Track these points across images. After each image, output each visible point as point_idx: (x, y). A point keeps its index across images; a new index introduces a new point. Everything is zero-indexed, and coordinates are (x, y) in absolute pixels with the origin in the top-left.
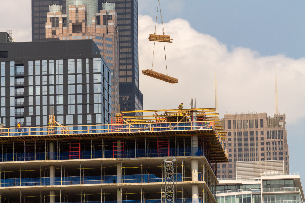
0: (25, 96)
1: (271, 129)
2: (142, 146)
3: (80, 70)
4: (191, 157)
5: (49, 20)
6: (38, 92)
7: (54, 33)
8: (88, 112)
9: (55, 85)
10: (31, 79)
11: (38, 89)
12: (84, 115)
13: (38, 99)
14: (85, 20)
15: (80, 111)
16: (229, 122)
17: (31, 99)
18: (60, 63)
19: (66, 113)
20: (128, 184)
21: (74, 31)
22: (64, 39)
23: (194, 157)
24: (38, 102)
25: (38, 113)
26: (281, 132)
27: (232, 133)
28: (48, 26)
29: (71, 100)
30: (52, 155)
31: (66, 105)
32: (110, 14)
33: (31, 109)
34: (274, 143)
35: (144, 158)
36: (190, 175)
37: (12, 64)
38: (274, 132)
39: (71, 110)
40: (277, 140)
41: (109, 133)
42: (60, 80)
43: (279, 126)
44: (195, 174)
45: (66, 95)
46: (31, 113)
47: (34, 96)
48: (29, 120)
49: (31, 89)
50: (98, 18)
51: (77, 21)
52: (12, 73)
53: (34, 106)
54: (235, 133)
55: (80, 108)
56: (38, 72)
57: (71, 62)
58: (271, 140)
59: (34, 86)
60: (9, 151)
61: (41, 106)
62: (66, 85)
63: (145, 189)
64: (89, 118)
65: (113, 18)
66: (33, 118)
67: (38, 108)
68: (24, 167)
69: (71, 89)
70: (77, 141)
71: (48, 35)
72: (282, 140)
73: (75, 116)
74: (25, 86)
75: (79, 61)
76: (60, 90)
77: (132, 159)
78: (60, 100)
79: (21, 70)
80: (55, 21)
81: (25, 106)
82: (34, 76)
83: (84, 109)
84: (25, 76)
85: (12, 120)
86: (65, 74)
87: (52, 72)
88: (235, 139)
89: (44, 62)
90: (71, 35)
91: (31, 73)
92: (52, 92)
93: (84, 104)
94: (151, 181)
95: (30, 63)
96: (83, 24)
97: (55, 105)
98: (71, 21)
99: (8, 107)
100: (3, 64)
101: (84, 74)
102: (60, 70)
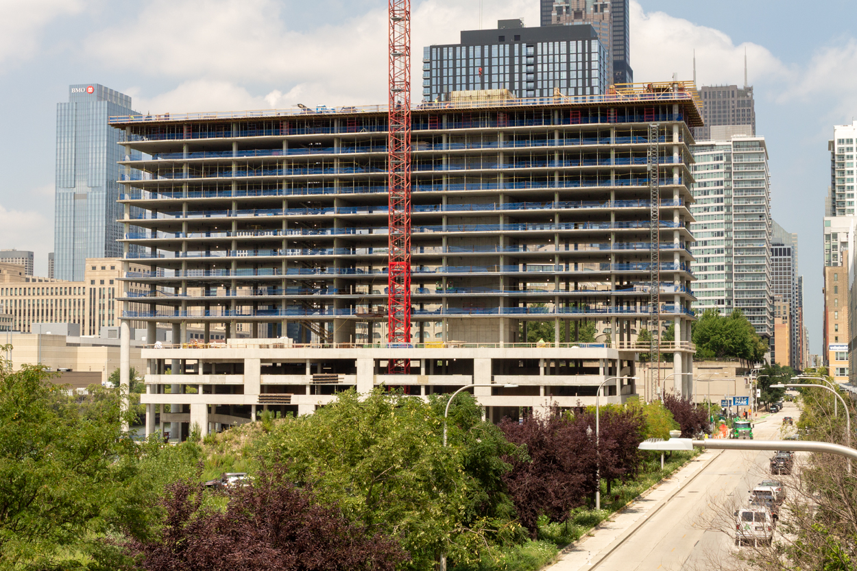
0: (535, 72)
1: (741, 99)
2: (631, 113)
3: (580, 50)
4: (673, 122)
5: (554, 9)
6: (545, 69)
7: (559, 19)
8: (587, 85)
9: (560, 63)
10: (539, 58)
11: (546, 66)
12: (584, 88)
13: (545, 74)
14: (585, 9)
15: (580, 84)
16: (706, 93)
17: (539, 75)
18: (564, 44)
19: (568, 86)
20: (619, 145)
21: (575, 18)
22: (567, 24)
23: (676, 122)
24: (545, 78)
25: (545, 86)
26: (749, 101)
27: (708, 102)
28: (554, 14)
29: (573, 75)
30: (556, 121)
31: (568, 79)
32: (606, 3)
33: (539, 84)
34: (743, 110)
35: (633, 123)
36: (672, 137)
37: (524, 45)
38: (743, 101)
39: (573, 83)
40: (746, 108)
41: (604, 102)
42: (564, 58)
43: (748, 96)
44: (676, 136)
45: (568, 71)
46: (539, 86)
47: (542, 72)
48: (538, 92)
49: (539, 67)
50: (596, 7)
51: (578, 9)
52: (524, 53)
53: (542, 80)
54: (710, 103)
55: (580, 82)
56: (545, 52)
57: (573, 43)
58: (741, 108)
59: (542, 64)
60: (521, 117)
61: (548, 80)
62: (568, 62)
63: (634, 149)
64: (588, 90)
65: (608, 6)
66: (542, 90)
67: (545, 83)
68: (533, 131)
69: (573, 66)
70: (578, 109)
71: (554, 21)
72: (750, 108)
73: (576, 89)
74: (535, 64)
75: (580, 42)
76: (564, 67)
77: (623, 124)
78: (564, 75)
79: (531, 50)
80: (559, 10)
81: (535, 81)
82: (542, 55)
83: (584, 83)
84: (535, 56)
85: (524, 92)
86: (568, 54)
87: (557, 52)
88: (710, 108)
89: (551, 44)
90: (573, 21)
91: (539, 52)
92: (557, 69)
93: (584, 78)
94: (639, 142)
95: (539, 44)
96: (584, 12)
97: (560, 80)
98: (573, 10)
99: (520, 81)
100: (517, 46)
101: (583, 53)
102: (564, 50)
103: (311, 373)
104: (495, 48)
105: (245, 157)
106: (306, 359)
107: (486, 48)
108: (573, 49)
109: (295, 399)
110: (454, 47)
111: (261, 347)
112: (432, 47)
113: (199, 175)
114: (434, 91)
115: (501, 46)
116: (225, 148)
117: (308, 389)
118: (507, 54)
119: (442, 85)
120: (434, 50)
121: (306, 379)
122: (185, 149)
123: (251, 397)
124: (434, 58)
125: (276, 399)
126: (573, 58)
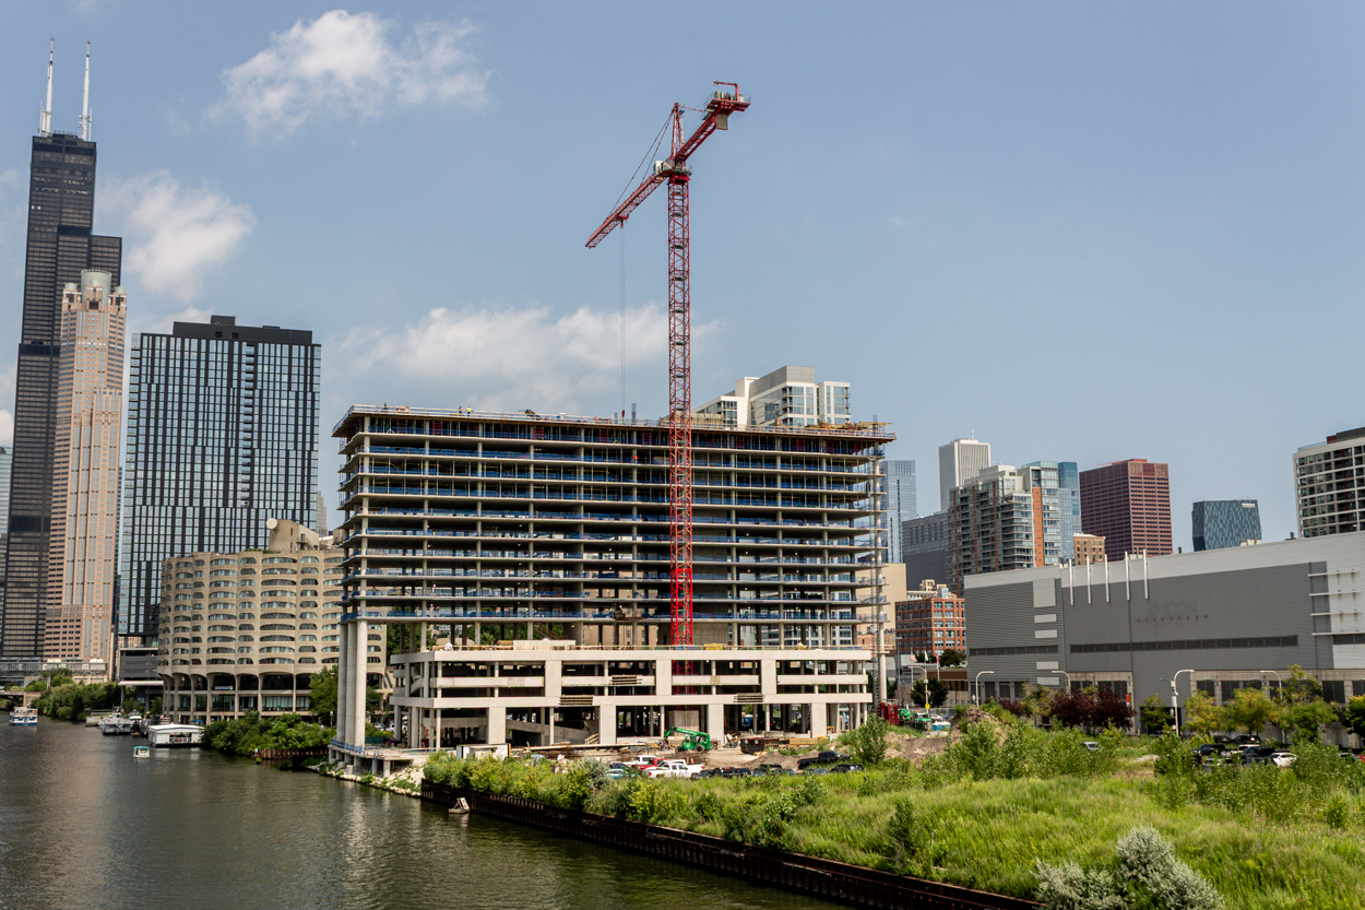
0: (255, 372)
3: (302, 355)
6: (266, 370)
9: (281, 365)
10: (260, 359)
11: (266, 368)
12: (305, 392)
13: (266, 375)
15: (302, 388)
17: (259, 376)
18: (286, 347)
19: (289, 389)
21: (91, 308)
24: (265, 378)
25: (265, 387)
29: (294, 379)
30: (780, 448)
31: (290, 383)
33: (259, 384)
37: (244, 344)
39: (294, 387)
42: (286, 362)
45: (290, 374)
46: (259, 387)
47: (263, 373)
48: (257, 392)
49: (260, 367)
50: (112, 299)
51: (94, 299)
52: (244, 352)
53: (262, 381)
56: (266, 353)
57: (295, 348)
59: (263, 364)
61: (268, 381)
62: (290, 366)
63: (847, 477)
64: (309, 395)
66: (261, 391)
67: (265, 384)
69: (295, 370)
73: (297, 393)
74: (255, 364)
75: (303, 348)
76: (285, 370)
77: (839, 455)
78: (285, 378)
79: (251, 350)
80: (71, 297)
81: (255, 381)
82: (263, 356)
84: (255, 356)
86: (290, 358)
87: (278, 354)
89: (272, 346)
90: (87, 311)
91: (260, 353)
92: (278, 371)
95: (260, 345)
96: (100, 303)
97: (281, 382)
98: (88, 299)
99: (239, 380)
100: (236, 344)
101: (306, 359)
102: (286, 353)
103: (610, 675)
104: (213, 343)
105: (496, 458)
106: (604, 661)
107: (204, 342)
108: (295, 354)
109: (596, 700)
110: (168, 337)
111: (556, 648)
112: (143, 335)
113: (450, 473)
114: (143, 380)
115: (220, 342)
116: (471, 448)
117: (606, 691)
118: (226, 350)
119: (152, 375)
120: (145, 338)
121: (606, 680)
122: (427, 445)
123: (552, 699)
124: (145, 346)
125: (576, 701)
126: (295, 362)
